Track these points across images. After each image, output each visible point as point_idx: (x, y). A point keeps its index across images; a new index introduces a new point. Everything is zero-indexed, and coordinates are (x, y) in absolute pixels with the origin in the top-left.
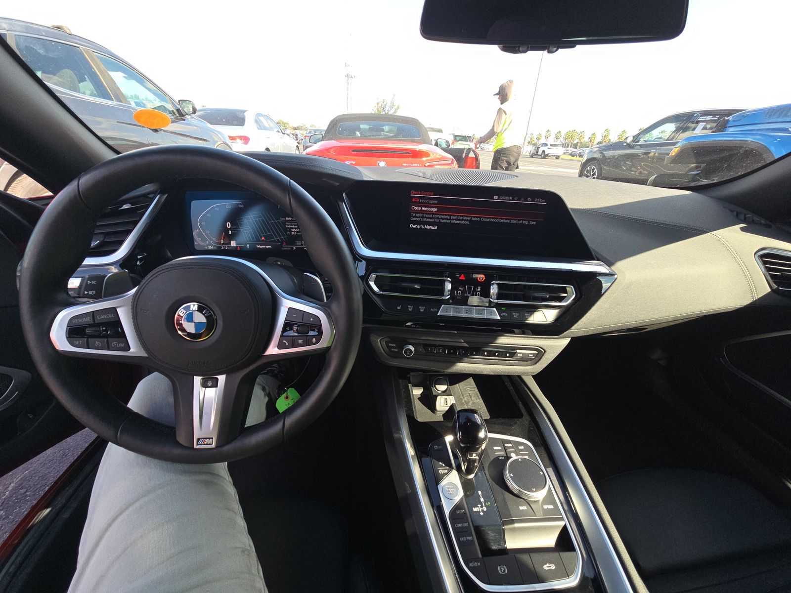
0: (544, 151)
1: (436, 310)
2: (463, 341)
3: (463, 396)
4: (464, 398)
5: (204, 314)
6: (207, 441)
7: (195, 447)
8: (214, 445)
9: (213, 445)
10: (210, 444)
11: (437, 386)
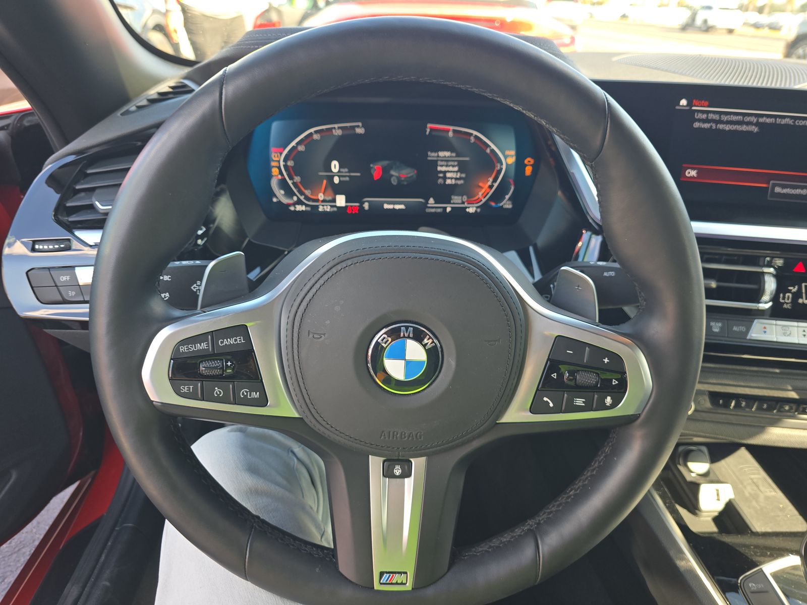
0: (705, 21)
1: (743, 329)
2: (790, 388)
3: (742, 483)
4: (745, 487)
5: (424, 346)
6: (397, 578)
7: (376, 588)
8: (409, 587)
9: (407, 584)
10: (402, 584)
11: (690, 464)
